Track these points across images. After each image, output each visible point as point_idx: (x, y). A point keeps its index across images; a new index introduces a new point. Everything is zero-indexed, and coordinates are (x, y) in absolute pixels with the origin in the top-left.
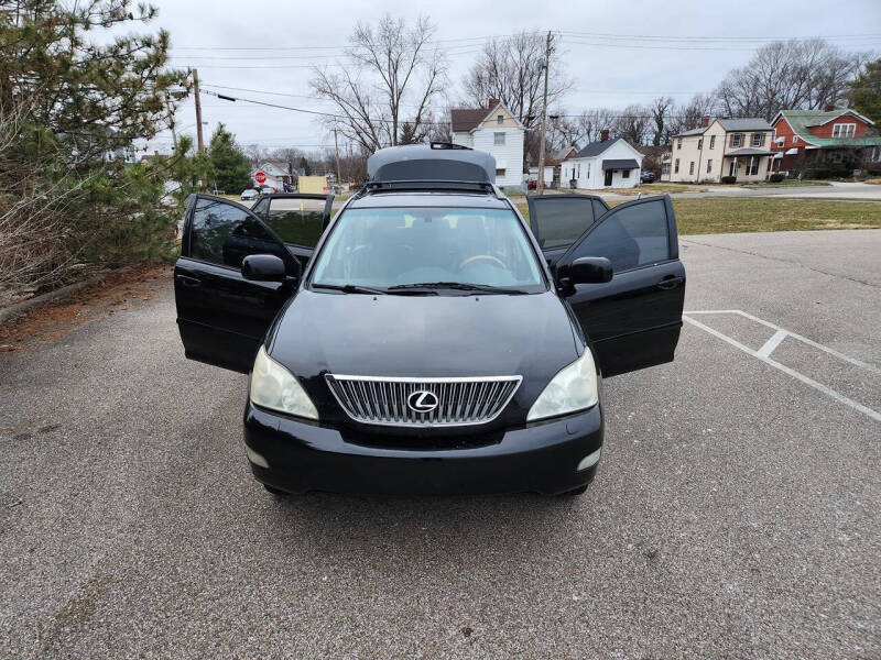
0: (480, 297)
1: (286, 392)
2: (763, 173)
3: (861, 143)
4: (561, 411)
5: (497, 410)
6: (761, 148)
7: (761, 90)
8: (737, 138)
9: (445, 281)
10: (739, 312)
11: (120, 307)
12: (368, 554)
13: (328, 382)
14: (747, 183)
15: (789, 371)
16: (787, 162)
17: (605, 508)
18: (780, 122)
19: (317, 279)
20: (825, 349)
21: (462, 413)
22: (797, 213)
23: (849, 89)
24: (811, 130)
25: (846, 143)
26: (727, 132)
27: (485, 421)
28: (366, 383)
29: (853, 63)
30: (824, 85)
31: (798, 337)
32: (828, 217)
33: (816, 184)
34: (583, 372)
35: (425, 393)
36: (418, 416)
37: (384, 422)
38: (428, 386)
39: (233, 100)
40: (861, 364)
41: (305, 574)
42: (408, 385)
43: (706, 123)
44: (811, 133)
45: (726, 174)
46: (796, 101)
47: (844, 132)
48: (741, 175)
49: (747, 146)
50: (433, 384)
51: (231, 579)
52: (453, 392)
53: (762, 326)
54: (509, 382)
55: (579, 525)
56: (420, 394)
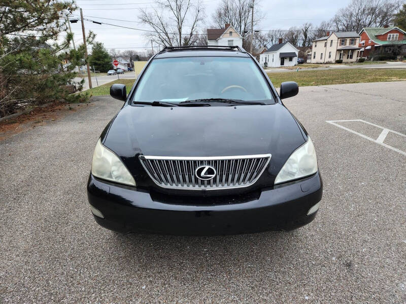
0: (237, 107)
1: (114, 168)
2: (355, 58)
3: (401, 43)
4: (296, 177)
5: (255, 177)
6: (354, 46)
7: (354, 19)
8: (343, 41)
9: (214, 98)
10: (360, 120)
11: (39, 124)
12: (171, 268)
13: (141, 161)
14: (347, 63)
15: (396, 150)
16: (366, 52)
17: (314, 233)
18: (363, 34)
19: (137, 98)
21: (233, 180)
23: (394, 18)
24: (377, 37)
25: (394, 43)
26: (338, 38)
27: (248, 185)
28: (167, 161)
29: (396, 5)
30: (383, 16)
31: (394, 132)
33: (380, 63)
34: (309, 151)
35: (207, 167)
36: (203, 183)
37: (180, 187)
38: (209, 162)
39: (100, 24)
41: (131, 284)
42: (195, 162)
43: (328, 34)
44: (377, 39)
45: (338, 59)
46: (370, 24)
47: (393, 38)
48: (345, 59)
49: (348, 45)
50: (212, 161)
51: (83, 289)
52: (226, 166)
53: (375, 127)
54: (263, 158)
55: (300, 245)
56: (204, 168)
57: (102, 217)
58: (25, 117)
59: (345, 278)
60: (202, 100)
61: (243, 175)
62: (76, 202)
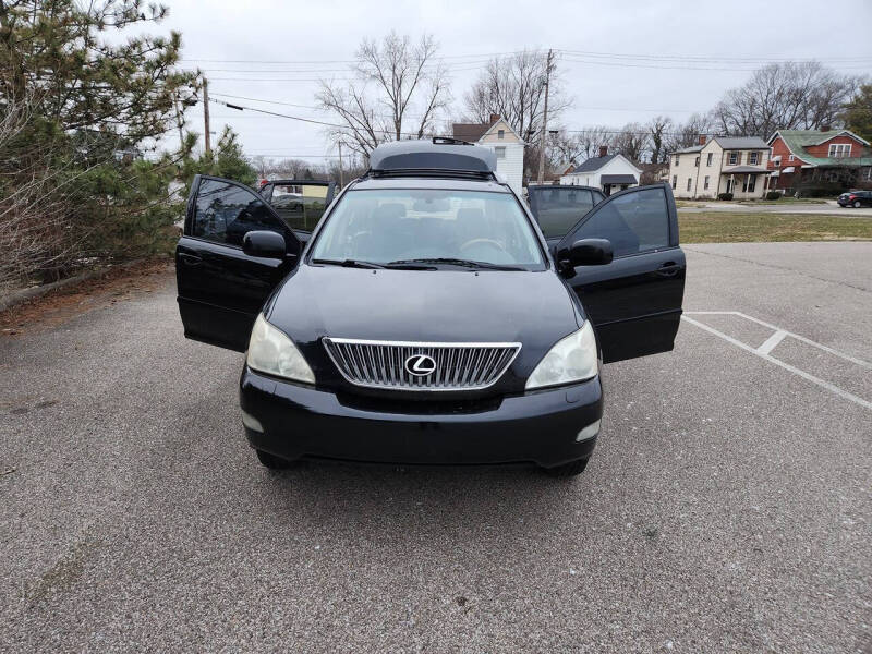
0: (479, 273)
1: (284, 356)
2: (759, 191)
3: (857, 162)
4: (561, 381)
5: (495, 376)
6: (758, 166)
7: (758, 111)
8: (734, 156)
9: (445, 258)
10: (738, 314)
11: (123, 298)
12: (361, 525)
13: (326, 346)
14: (743, 200)
15: (789, 367)
16: (784, 180)
17: (603, 489)
18: (776, 140)
19: (317, 255)
20: (825, 348)
21: (460, 379)
22: (795, 227)
23: (844, 111)
24: (807, 149)
25: (842, 163)
26: (724, 150)
27: (483, 386)
28: (364, 347)
29: (849, 86)
30: (821, 107)
31: (796, 336)
32: (826, 230)
33: (813, 202)
34: (583, 344)
35: (423, 357)
36: (415, 380)
37: (381, 385)
38: (426, 350)
39: (241, 109)
40: (861, 362)
41: (297, 543)
42: (406, 349)
43: (703, 140)
44: (806, 152)
45: (723, 190)
46: (793, 121)
47: (840, 152)
48: (738, 192)
49: (744, 163)
50: (431, 349)
51: (222, 546)
52: (451, 357)
53: (760, 326)
54: (507, 349)
55: (577, 504)
56: (418, 358)
57: (260, 429)
58: (94, 284)
59: (642, 551)
60: (424, 261)
61: (476, 371)
62: (201, 428)
